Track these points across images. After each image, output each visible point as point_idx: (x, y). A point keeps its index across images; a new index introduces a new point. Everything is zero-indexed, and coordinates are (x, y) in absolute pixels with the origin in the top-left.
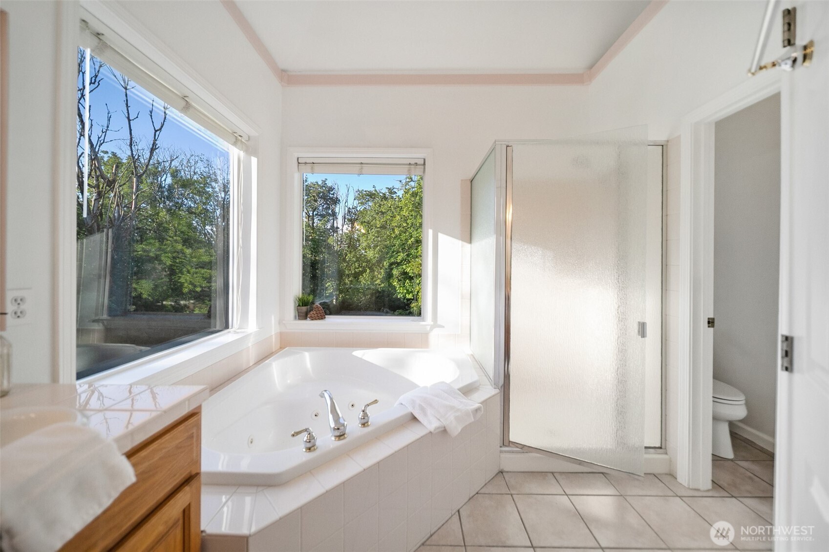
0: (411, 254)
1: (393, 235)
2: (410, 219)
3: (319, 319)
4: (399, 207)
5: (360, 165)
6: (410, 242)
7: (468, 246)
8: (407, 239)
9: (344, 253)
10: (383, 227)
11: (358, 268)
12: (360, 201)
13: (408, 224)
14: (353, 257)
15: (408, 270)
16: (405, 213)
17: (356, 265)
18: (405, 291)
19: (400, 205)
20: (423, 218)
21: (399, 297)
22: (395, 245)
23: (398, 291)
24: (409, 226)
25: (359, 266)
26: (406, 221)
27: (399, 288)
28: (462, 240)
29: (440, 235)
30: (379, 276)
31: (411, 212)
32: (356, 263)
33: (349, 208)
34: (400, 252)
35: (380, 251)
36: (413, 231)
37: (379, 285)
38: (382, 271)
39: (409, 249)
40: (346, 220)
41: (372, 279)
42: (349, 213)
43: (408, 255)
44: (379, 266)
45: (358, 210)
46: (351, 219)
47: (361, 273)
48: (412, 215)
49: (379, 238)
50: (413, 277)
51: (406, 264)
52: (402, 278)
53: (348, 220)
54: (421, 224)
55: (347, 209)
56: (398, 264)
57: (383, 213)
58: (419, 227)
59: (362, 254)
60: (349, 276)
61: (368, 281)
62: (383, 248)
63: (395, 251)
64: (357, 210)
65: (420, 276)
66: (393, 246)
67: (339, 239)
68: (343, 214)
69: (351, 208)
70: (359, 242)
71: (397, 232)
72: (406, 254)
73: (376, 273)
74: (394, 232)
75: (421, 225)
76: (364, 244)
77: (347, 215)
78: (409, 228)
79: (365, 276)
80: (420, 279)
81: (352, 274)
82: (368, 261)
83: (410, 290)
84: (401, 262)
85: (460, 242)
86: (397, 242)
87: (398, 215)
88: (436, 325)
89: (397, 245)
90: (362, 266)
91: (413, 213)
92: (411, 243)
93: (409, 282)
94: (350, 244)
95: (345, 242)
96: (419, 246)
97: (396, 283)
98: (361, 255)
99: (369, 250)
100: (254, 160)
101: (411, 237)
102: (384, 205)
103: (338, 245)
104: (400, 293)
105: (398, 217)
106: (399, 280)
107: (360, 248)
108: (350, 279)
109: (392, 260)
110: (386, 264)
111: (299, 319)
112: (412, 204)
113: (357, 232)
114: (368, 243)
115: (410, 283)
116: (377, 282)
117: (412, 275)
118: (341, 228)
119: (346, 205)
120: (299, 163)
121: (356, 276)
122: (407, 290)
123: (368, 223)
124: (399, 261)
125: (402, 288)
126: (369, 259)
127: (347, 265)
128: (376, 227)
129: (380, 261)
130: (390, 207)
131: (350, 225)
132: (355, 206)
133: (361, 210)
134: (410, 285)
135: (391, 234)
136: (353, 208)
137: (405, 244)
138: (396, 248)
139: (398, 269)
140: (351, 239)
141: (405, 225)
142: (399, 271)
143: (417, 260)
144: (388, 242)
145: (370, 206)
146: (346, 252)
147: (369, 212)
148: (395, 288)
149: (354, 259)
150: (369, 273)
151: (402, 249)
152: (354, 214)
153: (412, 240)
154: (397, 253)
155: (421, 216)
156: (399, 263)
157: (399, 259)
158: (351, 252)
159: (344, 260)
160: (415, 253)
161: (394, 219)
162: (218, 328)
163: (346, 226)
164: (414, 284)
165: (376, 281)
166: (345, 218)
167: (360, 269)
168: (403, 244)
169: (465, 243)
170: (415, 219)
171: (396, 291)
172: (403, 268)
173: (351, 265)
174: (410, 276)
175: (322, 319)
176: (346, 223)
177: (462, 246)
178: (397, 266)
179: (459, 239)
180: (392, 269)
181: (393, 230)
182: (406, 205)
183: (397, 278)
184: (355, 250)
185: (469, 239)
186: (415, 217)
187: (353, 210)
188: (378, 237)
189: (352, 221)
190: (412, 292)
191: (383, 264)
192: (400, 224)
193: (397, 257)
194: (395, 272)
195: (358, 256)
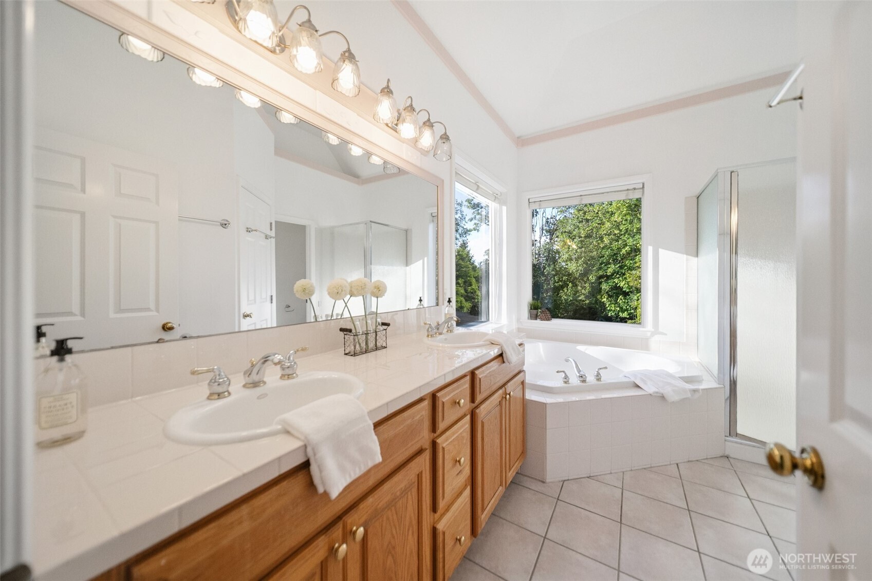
0: (626, 266)
1: (602, 246)
2: (624, 225)
3: (547, 320)
4: (608, 212)
5: (580, 197)
6: (624, 251)
7: (694, 260)
8: (620, 248)
9: (541, 267)
10: (588, 236)
11: (558, 282)
12: (559, 210)
13: (621, 231)
14: (553, 271)
15: (622, 284)
16: (617, 218)
17: (556, 279)
18: (618, 309)
19: (610, 210)
20: (642, 221)
21: (609, 315)
22: (604, 256)
23: (608, 308)
24: (623, 233)
25: (559, 280)
26: (618, 227)
27: (609, 305)
28: (687, 254)
29: (661, 251)
30: (583, 291)
31: (625, 216)
32: (556, 277)
33: (548, 219)
34: (610, 264)
35: (585, 263)
36: (628, 239)
37: (584, 301)
38: (587, 285)
39: (622, 259)
40: (544, 232)
41: (575, 294)
42: (547, 223)
43: (621, 267)
44: (583, 281)
45: (558, 219)
46: (550, 230)
47: (562, 287)
48: (626, 220)
49: (583, 249)
50: (628, 292)
51: (618, 278)
52: (614, 293)
53: (547, 231)
54: (639, 231)
55: (544, 219)
56: (608, 278)
57: (587, 221)
58: (637, 233)
59: (563, 267)
60: (547, 291)
61: (570, 296)
62: (589, 260)
63: (604, 263)
64: (556, 220)
65: (638, 290)
66: (601, 257)
67: (537, 252)
68: (541, 226)
69: (549, 217)
70: (559, 254)
71: (606, 240)
72: (618, 265)
73: (579, 288)
74: (603, 242)
75: (640, 229)
76: (565, 257)
77: (545, 226)
78: (622, 235)
79: (566, 291)
80: (638, 295)
81: (551, 288)
82: (569, 275)
83: (624, 308)
84: (613, 274)
85: (685, 255)
86: (607, 253)
87: (607, 221)
88: (656, 332)
89: (606, 256)
90: (562, 280)
91: (629, 218)
92: (625, 253)
93: (623, 298)
94: (549, 256)
95: (543, 254)
96: (637, 255)
97: (605, 300)
98: (561, 268)
99: (571, 263)
100: (504, 208)
101: (626, 245)
102: (589, 211)
103: (536, 258)
104: (610, 310)
105: (608, 225)
106: (610, 296)
107: (559, 261)
108: (549, 294)
109: (601, 273)
110: (592, 278)
111: (531, 319)
112: (627, 207)
113: (556, 243)
114: (569, 255)
115: (625, 299)
116: (580, 298)
117: (628, 290)
118: (538, 240)
119: (544, 215)
120: (529, 202)
121: (557, 290)
122: (621, 308)
123: (570, 232)
124: (609, 274)
125: (613, 305)
126: (571, 272)
127: (545, 279)
128: (580, 237)
129: (585, 274)
130: (597, 213)
131: (549, 237)
132: (554, 215)
133: (561, 219)
134: (624, 302)
135: (598, 243)
136: (552, 218)
137: (617, 254)
138: (606, 258)
139: (608, 283)
140: (549, 251)
141: (617, 232)
142: (610, 285)
143: (634, 272)
144: (595, 253)
145: (571, 213)
146: (544, 265)
147: (570, 221)
148: (603, 304)
149: (553, 272)
150: (572, 288)
151: (614, 260)
152: (552, 224)
153: (626, 249)
154: (606, 265)
155: (640, 220)
156: (610, 276)
157: (610, 271)
158: (549, 265)
159: (543, 274)
160: (631, 264)
161: (603, 226)
162: (483, 320)
163: (543, 238)
164: (629, 300)
165: (579, 296)
166: (543, 229)
167: (560, 283)
168: (615, 254)
169: (690, 257)
170: (630, 224)
171: (605, 308)
172: (614, 282)
173: (550, 279)
174: (625, 292)
175: (549, 320)
176: (543, 234)
177: (687, 260)
178: (606, 280)
179: (683, 253)
180: (601, 283)
181: (601, 238)
182: (619, 208)
183: (607, 293)
184: (554, 263)
185: (696, 253)
186: (631, 222)
187: (552, 220)
188: (582, 247)
189: (551, 233)
190: (627, 310)
191: (588, 278)
192: (611, 232)
193: (607, 270)
194: (605, 287)
195: (558, 269)
